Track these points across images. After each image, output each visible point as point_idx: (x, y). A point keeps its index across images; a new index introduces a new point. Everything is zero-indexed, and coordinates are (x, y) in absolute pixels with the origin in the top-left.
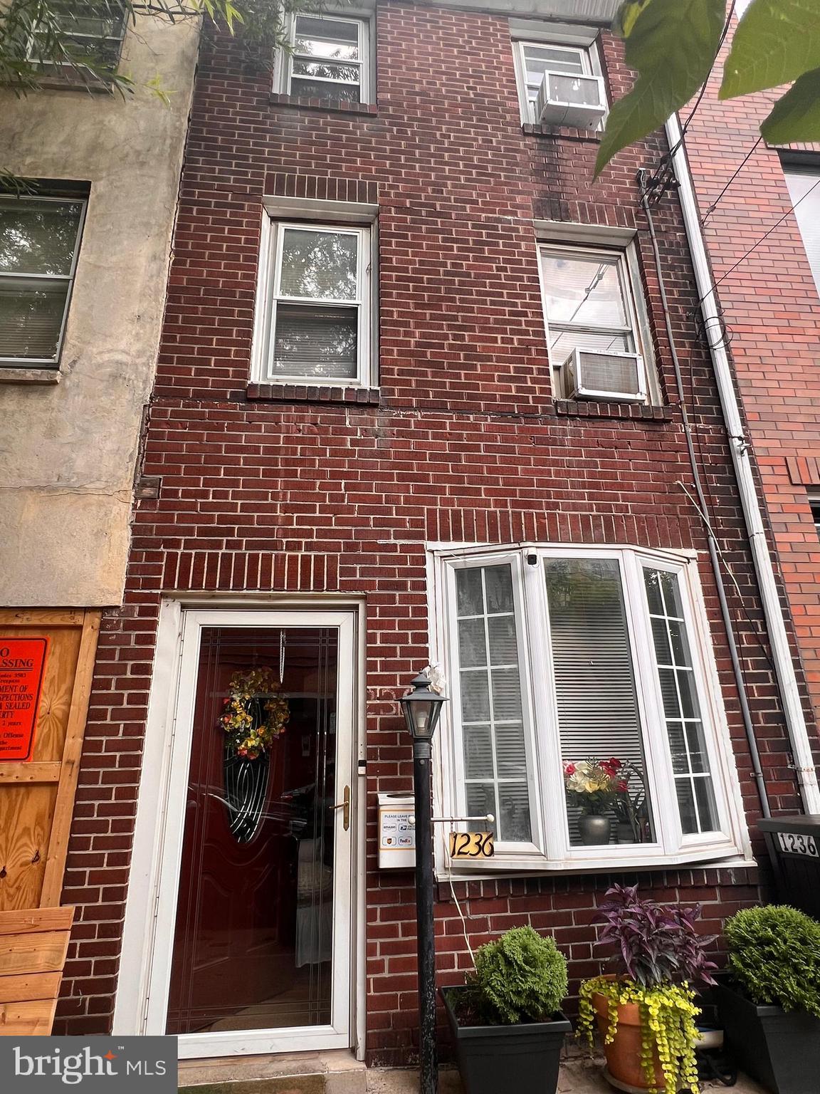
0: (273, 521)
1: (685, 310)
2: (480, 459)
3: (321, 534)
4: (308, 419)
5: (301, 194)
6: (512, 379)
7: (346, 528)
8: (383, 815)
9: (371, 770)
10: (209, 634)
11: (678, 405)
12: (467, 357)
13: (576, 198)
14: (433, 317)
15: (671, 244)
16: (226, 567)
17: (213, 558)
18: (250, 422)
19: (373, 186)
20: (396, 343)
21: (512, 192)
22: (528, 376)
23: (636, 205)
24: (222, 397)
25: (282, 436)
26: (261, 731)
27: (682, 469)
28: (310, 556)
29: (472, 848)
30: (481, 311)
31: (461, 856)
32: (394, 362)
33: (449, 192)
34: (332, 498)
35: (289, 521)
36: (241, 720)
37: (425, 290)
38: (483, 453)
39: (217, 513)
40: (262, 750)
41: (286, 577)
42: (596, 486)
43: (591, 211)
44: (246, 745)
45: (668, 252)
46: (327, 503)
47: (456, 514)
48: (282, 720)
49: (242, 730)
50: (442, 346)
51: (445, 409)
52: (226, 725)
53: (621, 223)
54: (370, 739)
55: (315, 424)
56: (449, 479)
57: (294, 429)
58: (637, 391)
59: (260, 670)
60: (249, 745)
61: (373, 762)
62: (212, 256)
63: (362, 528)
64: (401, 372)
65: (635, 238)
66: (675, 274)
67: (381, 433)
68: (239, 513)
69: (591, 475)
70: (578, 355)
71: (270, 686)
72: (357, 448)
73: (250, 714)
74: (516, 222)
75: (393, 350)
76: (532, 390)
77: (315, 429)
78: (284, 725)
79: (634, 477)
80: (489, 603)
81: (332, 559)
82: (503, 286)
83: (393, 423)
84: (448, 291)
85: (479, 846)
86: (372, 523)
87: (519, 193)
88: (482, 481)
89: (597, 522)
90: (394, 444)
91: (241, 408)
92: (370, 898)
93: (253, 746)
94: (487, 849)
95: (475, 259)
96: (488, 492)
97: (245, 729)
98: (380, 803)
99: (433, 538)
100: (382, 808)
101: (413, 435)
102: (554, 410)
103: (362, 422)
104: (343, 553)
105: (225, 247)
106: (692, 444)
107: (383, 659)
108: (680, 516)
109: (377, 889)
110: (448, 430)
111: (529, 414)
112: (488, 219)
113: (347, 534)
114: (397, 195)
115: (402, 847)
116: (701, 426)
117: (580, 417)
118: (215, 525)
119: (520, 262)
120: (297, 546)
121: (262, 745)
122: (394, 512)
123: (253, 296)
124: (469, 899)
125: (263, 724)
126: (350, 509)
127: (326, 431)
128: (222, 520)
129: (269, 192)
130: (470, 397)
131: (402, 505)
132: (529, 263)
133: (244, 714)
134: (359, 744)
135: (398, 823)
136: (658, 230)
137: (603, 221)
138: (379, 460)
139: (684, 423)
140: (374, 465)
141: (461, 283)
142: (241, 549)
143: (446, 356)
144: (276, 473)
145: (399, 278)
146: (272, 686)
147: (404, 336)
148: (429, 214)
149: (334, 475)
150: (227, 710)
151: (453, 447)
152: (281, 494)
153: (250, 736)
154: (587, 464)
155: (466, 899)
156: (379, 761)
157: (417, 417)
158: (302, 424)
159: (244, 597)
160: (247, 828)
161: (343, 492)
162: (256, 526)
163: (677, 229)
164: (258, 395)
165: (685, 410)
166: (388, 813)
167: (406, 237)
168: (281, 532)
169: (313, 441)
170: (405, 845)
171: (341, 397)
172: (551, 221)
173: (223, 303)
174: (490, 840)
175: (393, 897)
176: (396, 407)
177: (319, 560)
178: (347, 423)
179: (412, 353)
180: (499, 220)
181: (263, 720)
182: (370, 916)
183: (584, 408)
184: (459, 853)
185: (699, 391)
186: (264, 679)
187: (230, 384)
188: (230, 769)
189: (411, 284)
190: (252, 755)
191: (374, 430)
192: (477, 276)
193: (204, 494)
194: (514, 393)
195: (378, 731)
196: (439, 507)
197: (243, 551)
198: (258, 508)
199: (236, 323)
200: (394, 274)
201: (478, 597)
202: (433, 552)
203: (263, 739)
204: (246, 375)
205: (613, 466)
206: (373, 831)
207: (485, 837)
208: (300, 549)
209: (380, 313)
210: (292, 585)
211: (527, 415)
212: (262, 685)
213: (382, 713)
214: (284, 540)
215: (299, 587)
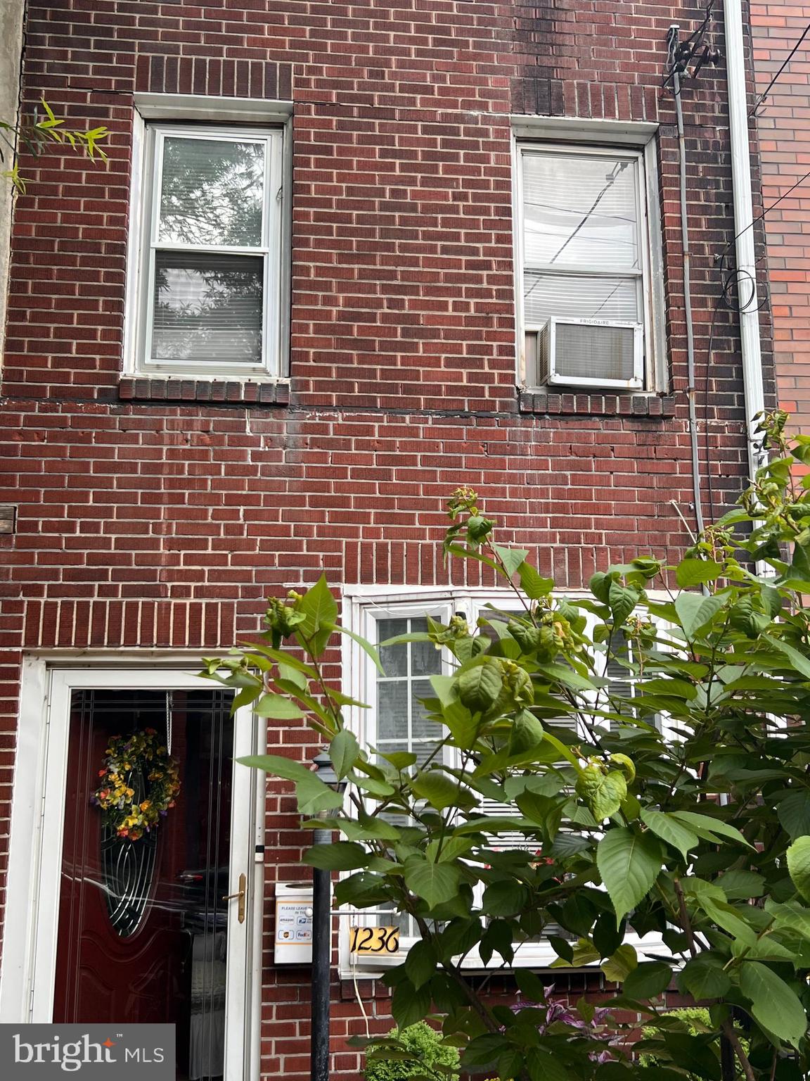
0: (155, 560)
1: (714, 249)
2: (416, 475)
3: (215, 576)
4: (197, 425)
5: (185, 90)
6: (463, 363)
7: (245, 568)
8: (279, 907)
9: (269, 857)
10: (80, 698)
11: (685, 392)
12: (405, 333)
13: (575, 75)
14: (362, 274)
15: (706, 145)
16: (99, 619)
17: (83, 607)
18: (124, 431)
19: (286, 70)
20: (312, 315)
21: (482, 69)
22: (486, 357)
23: (662, 82)
24: (86, 396)
25: (165, 448)
26: (145, 806)
27: (679, 483)
28: (201, 604)
29: (375, 943)
30: (429, 262)
31: (362, 952)
32: (310, 343)
33: (394, 75)
34: (228, 530)
35: (174, 560)
36: (120, 795)
37: (353, 232)
38: (419, 467)
39: (86, 552)
40: (145, 829)
41: (171, 631)
42: (562, 508)
43: (596, 96)
44: (127, 824)
45: (699, 158)
46: (222, 536)
47: (382, 548)
48: (171, 793)
49: (121, 807)
50: (372, 318)
51: (373, 408)
52: (102, 801)
53: (637, 115)
54: (269, 822)
55: (207, 432)
56: (375, 503)
57: (180, 438)
58: (631, 376)
59: (142, 734)
60: (131, 824)
61: (272, 848)
62: (68, 191)
63: (264, 568)
64: (318, 357)
65: (656, 134)
66: (707, 194)
67: (291, 443)
68: (113, 551)
69: (559, 494)
70: (553, 328)
71: (155, 752)
72: (260, 464)
73: (131, 787)
74: (486, 120)
75: (308, 325)
76: (488, 378)
77: (206, 437)
78: (173, 797)
79: (614, 495)
80: (414, 663)
81: (228, 608)
82: (460, 223)
83: (307, 429)
84: (385, 233)
85: (383, 941)
86: (277, 561)
87: (493, 70)
88: (418, 505)
89: (561, 557)
90: (308, 457)
91: (112, 412)
92: (265, 995)
93: (134, 826)
94: (391, 945)
95: (425, 182)
96: (424, 520)
97: (126, 805)
98: (276, 894)
99: (351, 579)
100: (278, 900)
101: (330, 444)
102: (516, 405)
103: (266, 428)
104: (240, 600)
105: (84, 176)
106: (696, 448)
107: (287, 728)
108: (670, 547)
109: (274, 986)
110: (376, 437)
111: (483, 412)
112: (446, 117)
113: (246, 576)
114: (320, 83)
115: (299, 941)
116: (713, 422)
117: (550, 414)
118: (84, 566)
119: (485, 184)
120: (185, 592)
121: (146, 823)
122: (305, 547)
123: (122, 250)
124: (374, 998)
125: (147, 797)
126: (250, 545)
127: (220, 441)
128: (92, 559)
129: (142, 87)
130: (407, 390)
131: (315, 538)
132: (499, 185)
133: (124, 788)
134: (257, 826)
135: (296, 916)
136: (689, 123)
137: (610, 114)
138: (287, 479)
139: (690, 420)
140: (281, 486)
141: (404, 221)
142: (116, 596)
143: (378, 331)
144: (158, 499)
145: (319, 217)
146: (158, 752)
147: (324, 304)
148: (363, 113)
149: (231, 500)
150: (104, 782)
151: (382, 460)
152: (164, 526)
153: (131, 813)
154: (554, 480)
155: (372, 998)
156: (279, 847)
157: (336, 419)
158: (190, 432)
159: (122, 653)
160: (129, 920)
161: (241, 522)
162: (134, 567)
163: (717, 121)
164: (133, 394)
165: (693, 401)
166: (285, 905)
167: (329, 151)
168: (164, 574)
169: (204, 455)
170: (303, 939)
171: (239, 396)
172: (536, 116)
173: (85, 261)
174: (396, 936)
175: (291, 995)
176: (310, 407)
177: (211, 608)
178: (248, 429)
179: (332, 329)
180: (459, 118)
181: (148, 792)
182: (266, 1013)
183: (556, 403)
184: (360, 948)
185: (716, 372)
186: (148, 744)
187: (97, 379)
188: (108, 852)
189: (335, 225)
190: (134, 835)
191: (281, 439)
192: (426, 208)
193: (70, 527)
194: (465, 383)
195: (278, 813)
196: (361, 539)
197: (119, 598)
198: (136, 544)
199: (102, 291)
200: (312, 210)
201: (401, 655)
202: (351, 597)
203: (147, 816)
204: (117, 365)
205: (588, 481)
206: (269, 925)
207: (389, 931)
208: (188, 595)
209: (294, 270)
210: (179, 641)
211: (481, 414)
212: (145, 751)
213: (283, 792)
214: (169, 585)
215: (187, 643)
